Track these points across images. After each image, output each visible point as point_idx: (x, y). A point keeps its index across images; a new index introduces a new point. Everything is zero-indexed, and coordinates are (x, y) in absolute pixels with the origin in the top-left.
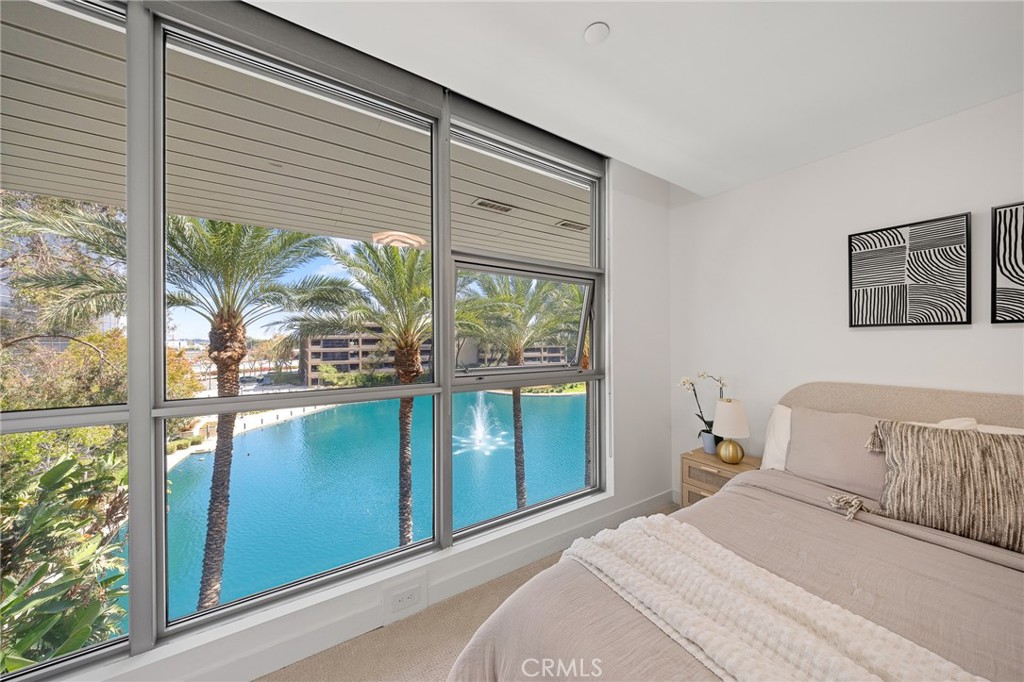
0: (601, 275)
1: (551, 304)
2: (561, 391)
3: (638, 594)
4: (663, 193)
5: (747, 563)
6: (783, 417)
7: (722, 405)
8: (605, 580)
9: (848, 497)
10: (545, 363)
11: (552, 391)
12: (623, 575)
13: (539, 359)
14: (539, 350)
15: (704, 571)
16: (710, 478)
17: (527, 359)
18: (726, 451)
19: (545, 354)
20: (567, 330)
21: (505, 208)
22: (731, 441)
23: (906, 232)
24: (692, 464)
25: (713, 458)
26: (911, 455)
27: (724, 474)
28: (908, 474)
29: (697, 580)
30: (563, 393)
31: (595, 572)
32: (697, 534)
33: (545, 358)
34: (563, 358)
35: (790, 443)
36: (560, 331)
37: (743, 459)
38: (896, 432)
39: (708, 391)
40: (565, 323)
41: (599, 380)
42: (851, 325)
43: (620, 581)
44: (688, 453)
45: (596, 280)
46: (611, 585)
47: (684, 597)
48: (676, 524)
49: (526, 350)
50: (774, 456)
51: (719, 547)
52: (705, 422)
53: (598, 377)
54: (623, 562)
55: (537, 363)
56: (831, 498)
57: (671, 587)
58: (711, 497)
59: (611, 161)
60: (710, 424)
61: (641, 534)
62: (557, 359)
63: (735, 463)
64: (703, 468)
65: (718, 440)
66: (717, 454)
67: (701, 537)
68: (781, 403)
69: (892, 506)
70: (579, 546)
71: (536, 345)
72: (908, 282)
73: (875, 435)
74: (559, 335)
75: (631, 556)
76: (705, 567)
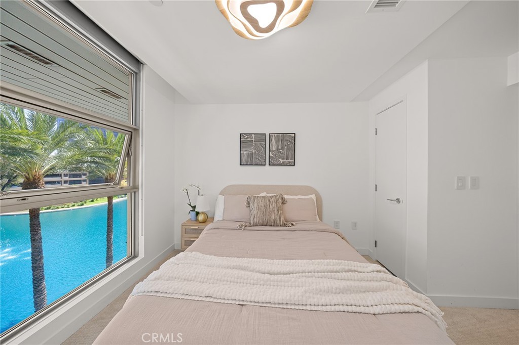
0: (137, 130)
1: (77, 142)
2: (82, 205)
3: (181, 292)
4: (171, 93)
5: (219, 257)
6: (221, 199)
7: (200, 198)
8: (162, 295)
9: (242, 223)
10: (67, 186)
11: (73, 206)
12: (172, 287)
13: (59, 182)
14: (60, 175)
15: (206, 267)
16: (194, 231)
17: (47, 183)
18: (201, 218)
19: (67, 178)
20: (91, 162)
21: (46, 61)
22: (203, 213)
23: (253, 135)
24: (187, 227)
25: (195, 222)
26: (256, 205)
27: (201, 228)
28: (255, 211)
29: (205, 272)
30: (85, 206)
31: (155, 294)
32: (199, 255)
33: (66, 182)
34: (84, 181)
35: (224, 209)
36: (87, 162)
37: (208, 219)
38: (252, 199)
39: (193, 192)
40: (91, 156)
41: (135, 192)
42: (240, 165)
43: (171, 291)
44: (184, 223)
45: (133, 133)
46: (165, 295)
47: (200, 282)
48: (190, 254)
49: (47, 176)
50: (218, 216)
51: (208, 256)
52: (192, 207)
53: (134, 190)
54: (169, 281)
55: (57, 186)
56: (237, 225)
57: (194, 281)
58: (197, 240)
59: (145, 66)
60: (194, 207)
61: (174, 266)
62: (79, 182)
63: (204, 222)
64: (192, 227)
65: (198, 213)
66: (197, 220)
67: (201, 255)
68: (220, 194)
69: (252, 223)
70: (139, 288)
71: (59, 172)
72: (254, 152)
73: (247, 201)
74: (86, 165)
75: (172, 277)
76: (205, 266)
